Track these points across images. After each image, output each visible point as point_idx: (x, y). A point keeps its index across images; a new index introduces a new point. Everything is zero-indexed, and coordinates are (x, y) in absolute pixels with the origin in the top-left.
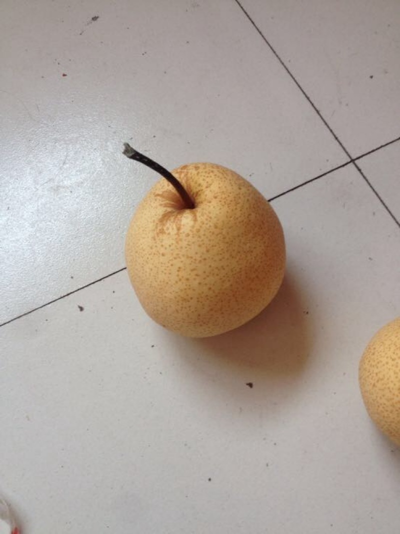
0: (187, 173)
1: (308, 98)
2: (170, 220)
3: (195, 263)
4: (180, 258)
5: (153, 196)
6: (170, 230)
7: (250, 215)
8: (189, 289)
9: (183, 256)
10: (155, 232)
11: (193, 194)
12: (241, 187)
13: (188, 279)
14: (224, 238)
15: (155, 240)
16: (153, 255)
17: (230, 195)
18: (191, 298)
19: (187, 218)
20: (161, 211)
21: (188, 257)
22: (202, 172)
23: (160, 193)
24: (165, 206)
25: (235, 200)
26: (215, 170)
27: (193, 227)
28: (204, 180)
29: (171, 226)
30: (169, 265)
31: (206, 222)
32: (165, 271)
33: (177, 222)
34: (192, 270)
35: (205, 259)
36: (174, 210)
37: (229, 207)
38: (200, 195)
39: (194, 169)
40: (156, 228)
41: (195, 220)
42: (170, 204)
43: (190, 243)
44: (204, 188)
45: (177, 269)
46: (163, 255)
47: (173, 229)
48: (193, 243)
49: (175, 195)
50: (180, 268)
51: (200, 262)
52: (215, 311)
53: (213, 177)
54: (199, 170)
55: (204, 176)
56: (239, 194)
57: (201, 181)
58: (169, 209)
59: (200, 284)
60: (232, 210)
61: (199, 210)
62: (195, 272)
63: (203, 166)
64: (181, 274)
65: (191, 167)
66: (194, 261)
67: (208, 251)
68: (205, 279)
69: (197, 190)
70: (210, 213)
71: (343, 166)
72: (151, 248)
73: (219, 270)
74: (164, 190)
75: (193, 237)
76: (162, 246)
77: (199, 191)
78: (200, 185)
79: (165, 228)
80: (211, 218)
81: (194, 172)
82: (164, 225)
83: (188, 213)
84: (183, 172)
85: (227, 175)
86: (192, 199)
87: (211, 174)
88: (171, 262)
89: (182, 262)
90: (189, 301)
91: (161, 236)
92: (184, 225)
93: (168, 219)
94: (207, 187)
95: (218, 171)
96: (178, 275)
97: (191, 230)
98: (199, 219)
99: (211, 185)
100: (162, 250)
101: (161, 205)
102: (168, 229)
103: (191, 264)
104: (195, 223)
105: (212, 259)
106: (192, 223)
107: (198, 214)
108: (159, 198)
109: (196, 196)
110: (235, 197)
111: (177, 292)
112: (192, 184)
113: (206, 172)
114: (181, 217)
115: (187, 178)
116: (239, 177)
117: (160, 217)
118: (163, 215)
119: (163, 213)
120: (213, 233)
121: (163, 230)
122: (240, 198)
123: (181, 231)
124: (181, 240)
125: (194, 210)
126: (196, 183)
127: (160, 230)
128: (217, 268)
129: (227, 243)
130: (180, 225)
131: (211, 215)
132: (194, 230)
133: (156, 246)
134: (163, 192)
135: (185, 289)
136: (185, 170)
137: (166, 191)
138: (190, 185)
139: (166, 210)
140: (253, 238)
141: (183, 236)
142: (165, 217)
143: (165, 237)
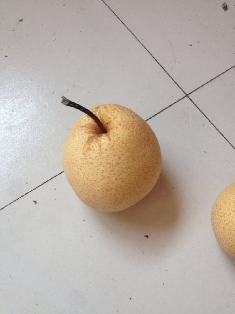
0: (100, 111)
2: (94, 141)
3: (112, 166)
4: (102, 164)
5: (79, 127)
7: (141, 133)
8: (110, 183)
9: (105, 163)
10: (85, 150)
11: (105, 125)
12: (134, 117)
13: (108, 177)
14: (128, 149)
15: (85, 154)
16: (84, 164)
17: (129, 122)
18: (112, 189)
19: (104, 139)
20: (86, 136)
21: (108, 164)
22: (109, 110)
23: (84, 125)
24: (89, 133)
26: (117, 108)
27: (109, 144)
28: (111, 115)
29: (95, 145)
30: (96, 169)
31: (116, 140)
32: (93, 174)
33: (98, 143)
34: (111, 171)
35: (118, 164)
36: (94, 135)
37: (129, 130)
38: (110, 124)
39: (104, 108)
40: (85, 147)
41: (110, 140)
42: (92, 131)
43: (108, 155)
44: (112, 120)
45: (102, 171)
46: (91, 163)
47: (96, 147)
48: (110, 154)
49: (94, 125)
50: (103, 171)
51: (115, 165)
52: (127, 195)
53: (117, 112)
54: (107, 109)
55: (111, 112)
56: (134, 121)
57: (109, 115)
59: (116, 179)
60: (131, 132)
61: (111, 133)
62: (113, 172)
63: (110, 107)
64: (104, 174)
65: (101, 107)
66: (111, 165)
67: (120, 158)
68: (119, 176)
70: (118, 135)
71: (182, 99)
72: (83, 160)
73: (127, 169)
74: (86, 123)
75: (110, 151)
76: (90, 158)
77: (109, 122)
78: (109, 118)
79: (91, 147)
80: (119, 138)
81: (104, 110)
82: (90, 145)
83: (105, 136)
84: (98, 111)
85: (125, 110)
86: (105, 127)
87: (115, 111)
88: (97, 168)
89: (104, 166)
90: (110, 191)
91: (89, 152)
92: (103, 144)
93: (92, 141)
94: (114, 119)
95: (119, 108)
96: (102, 175)
97: (108, 147)
98: (112, 139)
99: (116, 117)
100: (91, 161)
101: (86, 132)
102: (93, 147)
103: (109, 168)
104: (110, 142)
105: (123, 163)
106: (108, 142)
107: (111, 136)
108: (84, 128)
109: (108, 125)
110: (131, 124)
111: (102, 186)
112: (104, 118)
113: (112, 110)
114: (101, 139)
115: (100, 115)
116: (132, 112)
117: (87, 140)
118: (88, 138)
120: (122, 147)
122: (134, 124)
123: (101, 148)
124: (102, 153)
125: (107, 133)
126: (106, 117)
127: (88, 148)
128: (126, 168)
129: (130, 152)
130: (101, 144)
131: (120, 136)
132: (110, 146)
133: (86, 159)
134: (86, 124)
135: (107, 183)
136: (98, 110)
137: (88, 124)
138: (102, 118)
139: (90, 136)
140: (145, 147)
141: (103, 151)
142: (90, 140)
143: (91, 152)
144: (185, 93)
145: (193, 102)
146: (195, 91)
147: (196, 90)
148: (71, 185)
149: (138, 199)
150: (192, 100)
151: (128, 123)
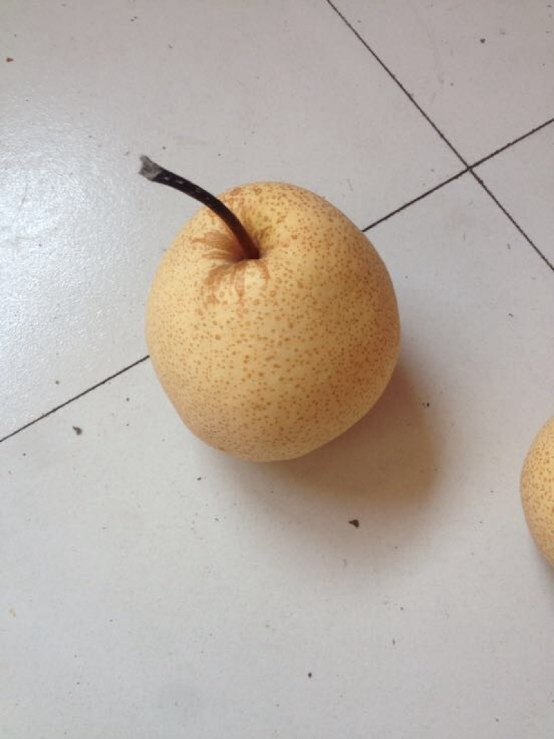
0: (243, 199)
1: (393, 77)
2: (225, 280)
3: (272, 346)
4: (246, 340)
5: (188, 243)
6: (227, 297)
7: (349, 262)
8: (265, 389)
9: (252, 336)
10: (201, 301)
11: (256, 236)
12: (332, 218)
13: (261, 374)
14: (315, 303)
15: (200, 313)
16: (199, 338)
17: (318, 232)
18: (269, 404)
19: (253, 274)
20: (206, 266)
21: (260, 339)
22: (267, 198)
23: (201, 236)
24: (212, 257)
25: (326, 240)
26: (289, 193)
27: (264, 288)
28: (272, 210)
29: (227, 290)
30: (229, 353)
31: (283, 279)
32: (222, 364)
33: (237, 283)
34: (268, 359)
35: (287, 340)
36: (227, 263)
37: (317, 251)
38: (267, 235)
39: (253, 193)
40: (202, 294)
41: (267, 277)
42: (219, 254)
43: (262, 316)
44: (274, 223)
45: (244, 359)
46: (218, 338)
47: (231, 294)
48: (267, 314)
49: (226, 238)
50: (247, 357)
51: (280, 344)
52: (307, 420)
53: (287, 204)
54: (260, 195)
55: (272, 204)
56: (331, 229)
57: (268, 213)
58: (219, 263)
59: (281, 379)
60: (323, 256)
61: (270, 259)
62: (273, 362)
63: (268, 188)
64: (250, 366)
65: (247, 191)
66: (270, 344)
67: (291, 326)
68: (289, 371)
69: (263, 227)
70: (288, 263)
71: (456, 177)
72: (196, 328)
73: (310, 355)
74: (205, 231)
75: (266, 305)
76: (215, 323)
77: (266, 229)
78: (266, 219)
79: (217, 294)
80: (291, 271)
81: (255, 198)
82: (214, 289)
83: (253, 267)
84: (237, 199)
85: (309, 200)
86: (254, 242)
87: (283, 199)
88: (232, 349)
89: (250, 346)
90: (264, 408)
91: (210, 306)
92: (249, 287)
93: (219, 279)
94: (279, 222)
95: (293, 193)
96: (245, 369)
97: (261, 294)
98: (272, 274)
99: (284, 217)
100: (216, 331)
101: (204, 256)
102: (222, 295)
103: (265, 349)
104: (267, 283)
105: (299, 338)
106: (261, 282)
107: (270, 267)
108: (200, 244)
109: (262, 237)
110: (325, 235)
111: (244, 396)
112: (254, 218)
113: (274, 197)
114: (243, 273)
115: (243, 208)
116: (326, 204)
117: (206, 276)
118: (210, 272)
119: (209, 269)
120: (297, 296)
121: (214, 297)
122: (332, 235)
123: (246, 297)
124: (246, 311)
125: (261, 260)
126: (259, 215)
127: (209, 297)
128: (307, 352)
129: (320, 310)
130: (243, 287)
131: (291, 267)
132: (267, 293)
133: (205, 325)
134: (206, 235)
135: (258, 390)
136: (239, 196)
137: (211, 233)
138: (249, 219)
139: (214, 265)
140: (358, 298)
141: (248, 305)
142: (214, 276)
143: (218, 308)
144: (465, 163)
145: (484, 187)
146: (491, 159)
147: (492, 155)
148: (166, 391)
149: (335, 431)
150: (481, 182)
151: (316, 234)
